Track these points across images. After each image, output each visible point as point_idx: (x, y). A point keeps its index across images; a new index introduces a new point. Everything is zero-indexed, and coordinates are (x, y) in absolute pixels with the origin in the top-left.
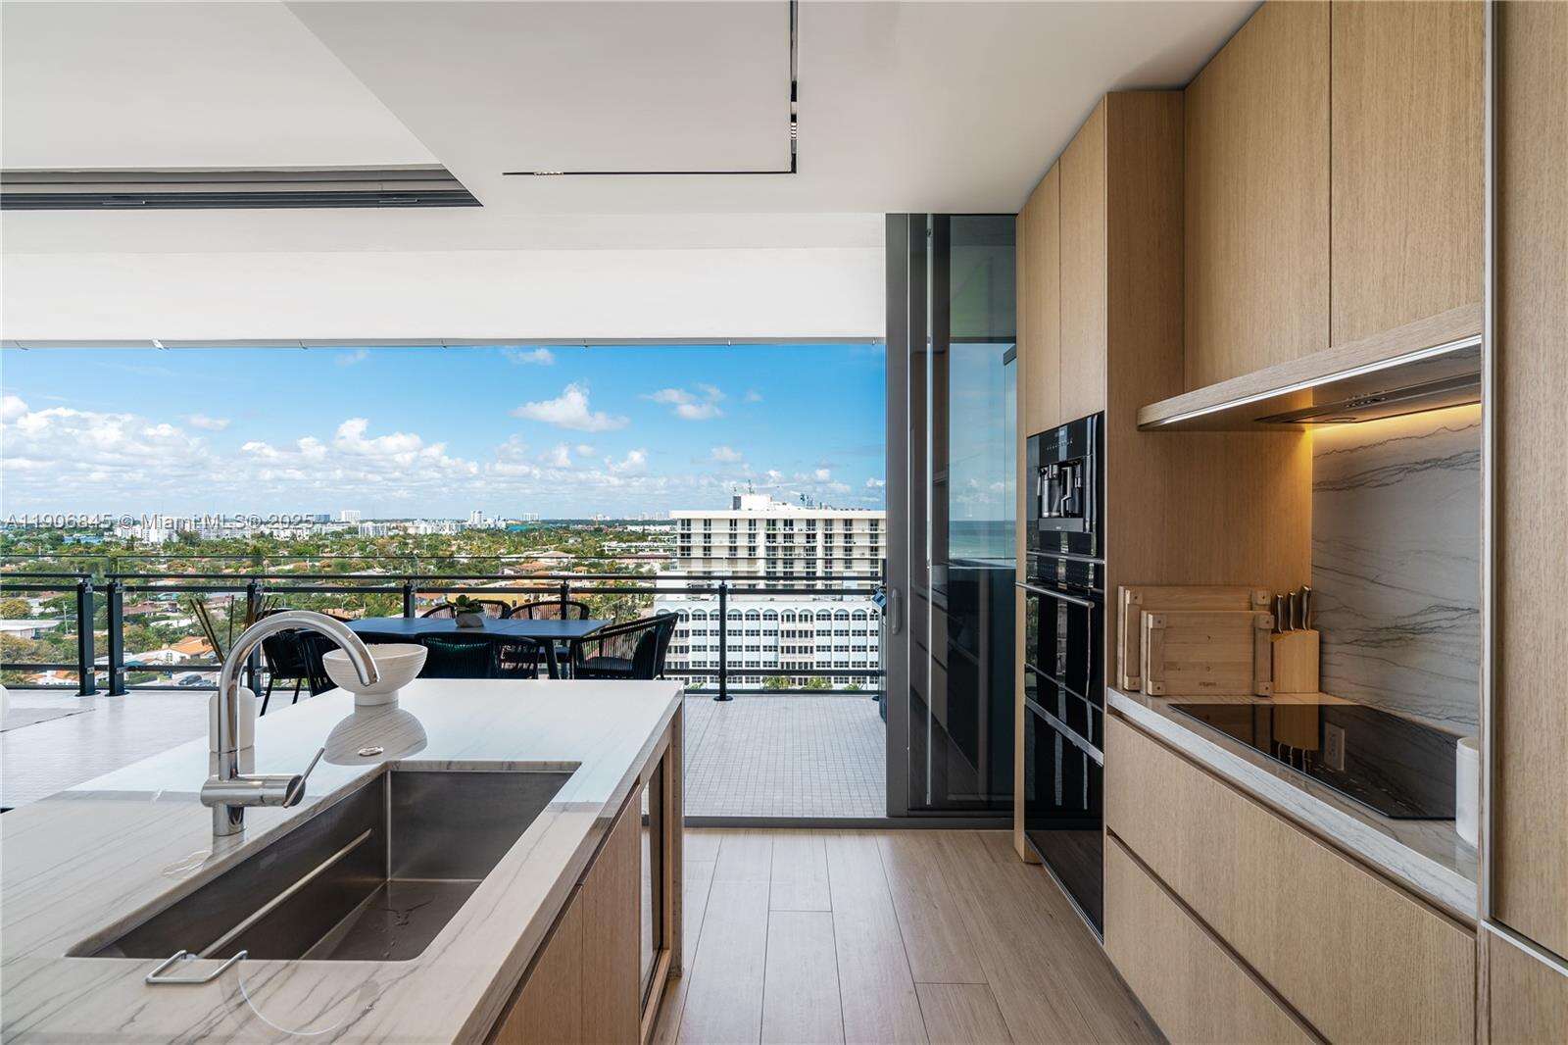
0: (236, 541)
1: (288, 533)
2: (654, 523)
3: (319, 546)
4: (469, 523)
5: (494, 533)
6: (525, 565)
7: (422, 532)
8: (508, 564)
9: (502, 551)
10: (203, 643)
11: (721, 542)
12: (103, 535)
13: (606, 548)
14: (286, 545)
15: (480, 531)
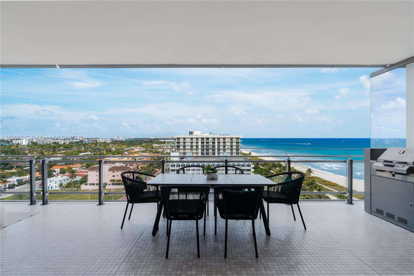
0: (48, 144)
1: (63, 142)
2: (167, 139)
3: (72, 146)
4: (114, 139)
5: (122, 142)
6: (131, 151)
7: (101, 142)
8: (126, 151)
9: (124, 147)
10: (39, 174)
11: (188, 144)
12: (9, 143)
13: (154, 146)
14: (62, 145)
15: (118, 141)
